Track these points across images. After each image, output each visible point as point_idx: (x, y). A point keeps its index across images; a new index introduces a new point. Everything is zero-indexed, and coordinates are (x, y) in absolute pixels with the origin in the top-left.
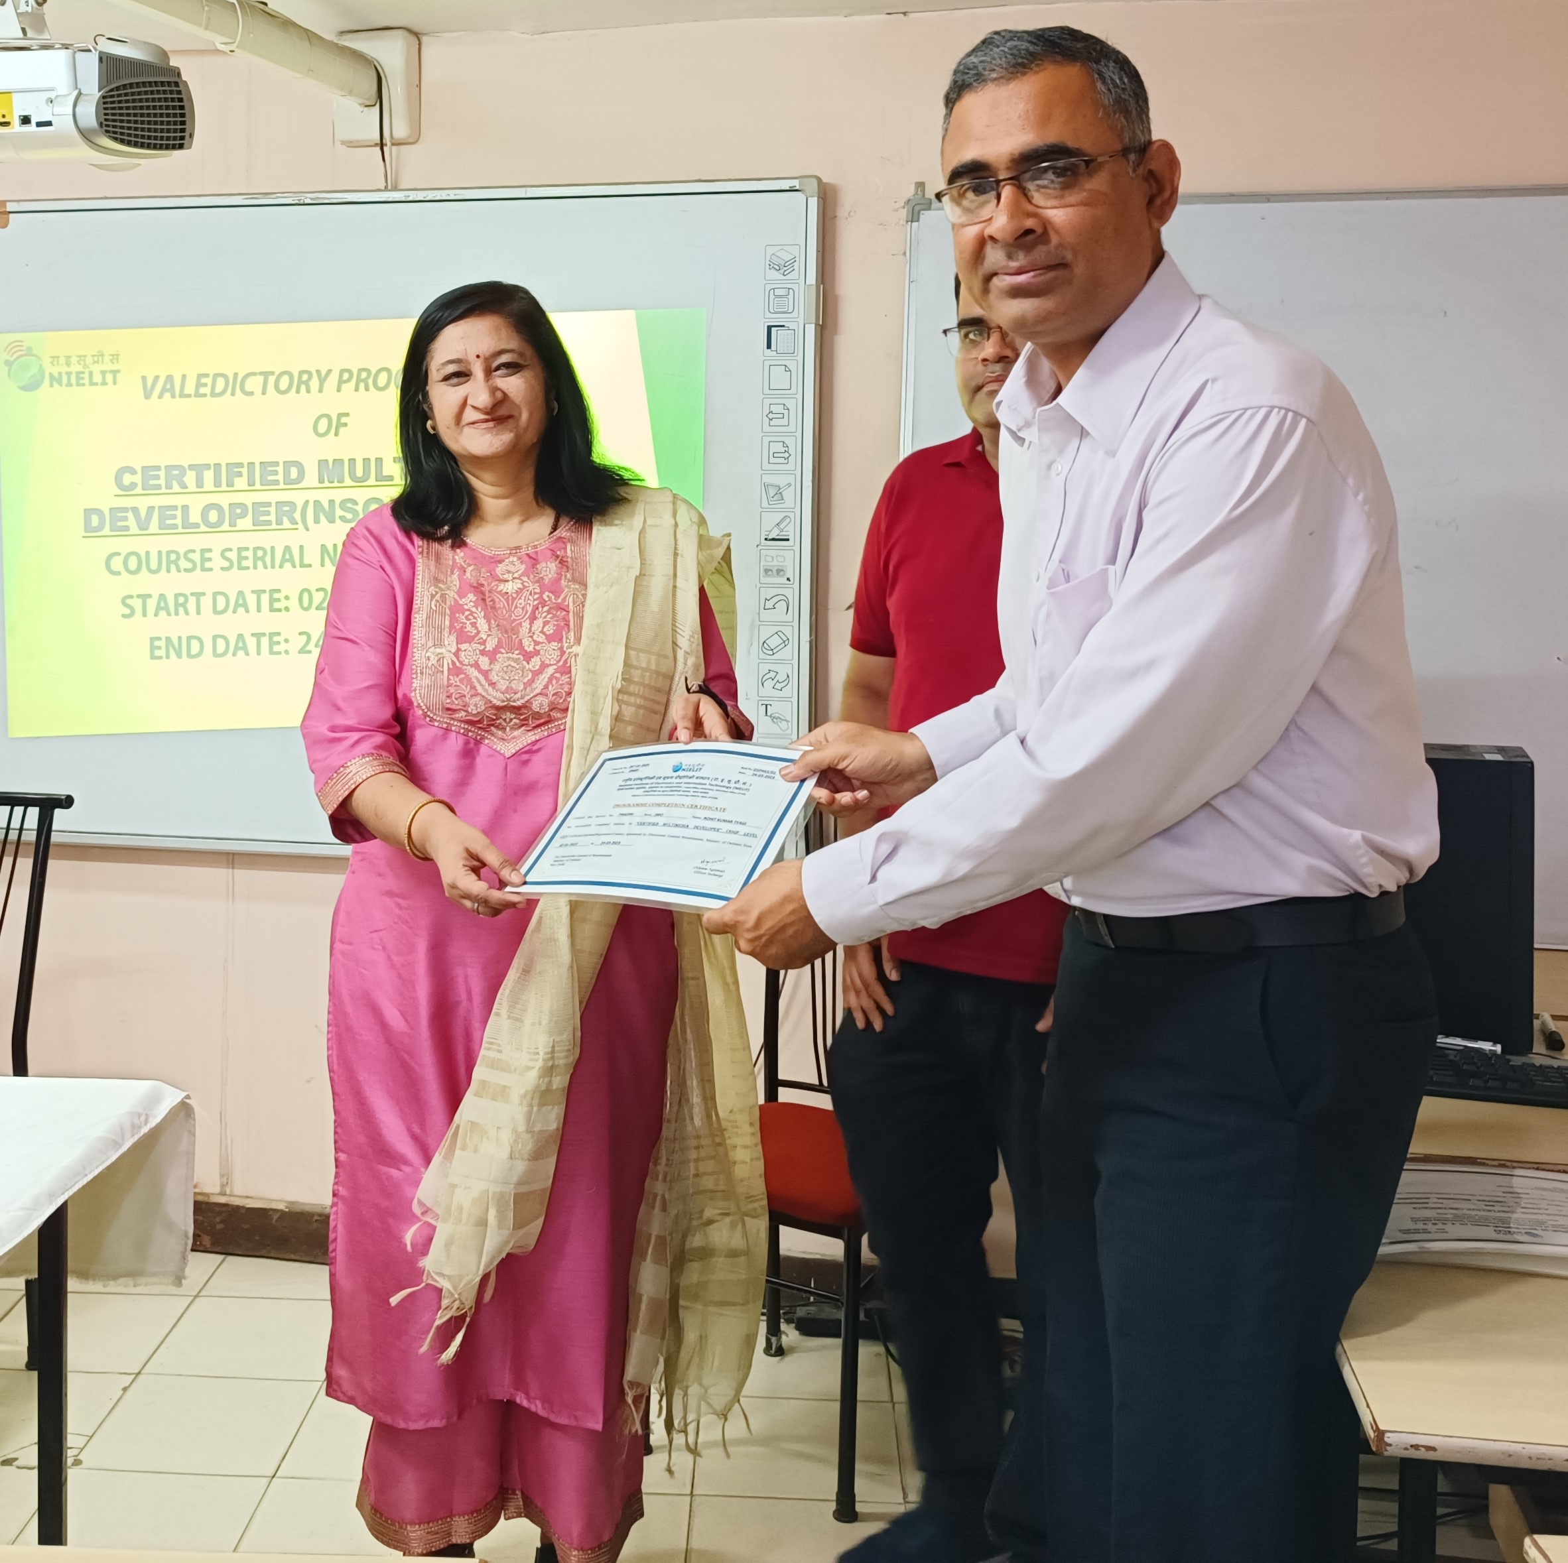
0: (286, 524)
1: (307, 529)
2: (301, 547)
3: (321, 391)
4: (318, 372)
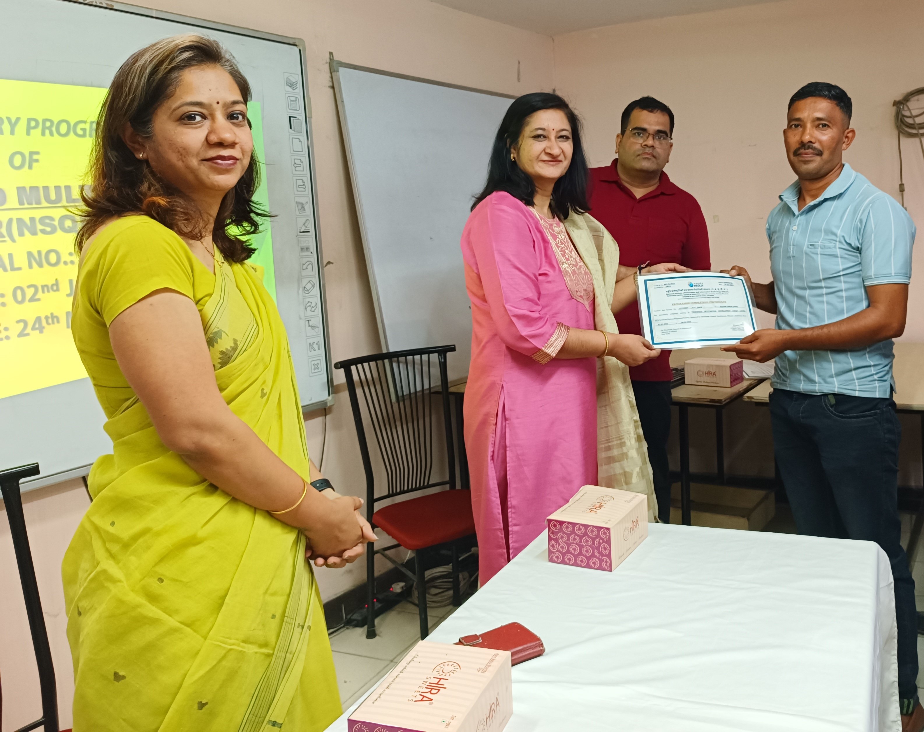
1: (13, 241)
2: (10, 256)
3: (12, 133)
4: (9, 119)
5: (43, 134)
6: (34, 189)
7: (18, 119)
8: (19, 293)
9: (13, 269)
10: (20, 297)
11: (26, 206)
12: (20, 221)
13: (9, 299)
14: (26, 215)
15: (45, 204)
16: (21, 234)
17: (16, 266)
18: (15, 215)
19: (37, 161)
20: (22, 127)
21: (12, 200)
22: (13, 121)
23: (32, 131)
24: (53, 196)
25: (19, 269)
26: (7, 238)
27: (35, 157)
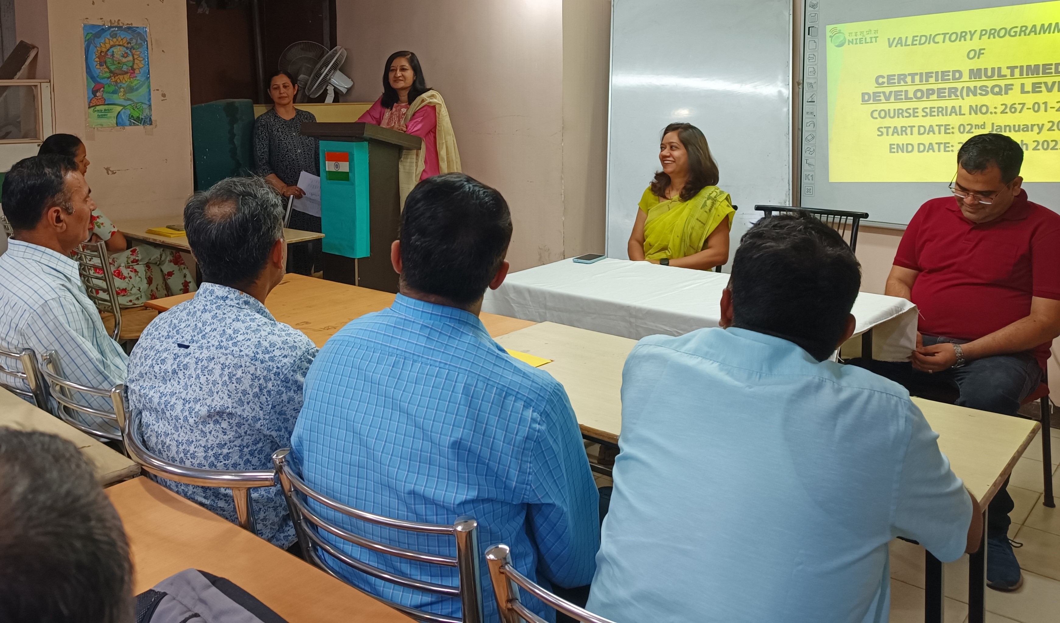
0: (953, 97)
1: (963, 99)
2: (960, 107)
3: (971, 39)
4: (970, 32)
5: (989, 38)
6: (979, 70)
7: (976, 31)
8: (962, 127)
9: (960, 114)
10: (962, 130)
11: (973, 80)
12: (968, 88)
13: (956, 130)
14: (972, 85)
15: (984, 78)
16: (968, 95)
17: (962, 113)
18: (966, 85)
19: (983, 53)
20: (977, 35)
21: (966, 77)
22: (973, 32)
23: (983, 37)
24: (989, 74)
25: (964, 114)
26: (960, 98)
27: (982, 52)
